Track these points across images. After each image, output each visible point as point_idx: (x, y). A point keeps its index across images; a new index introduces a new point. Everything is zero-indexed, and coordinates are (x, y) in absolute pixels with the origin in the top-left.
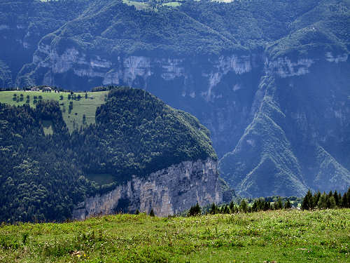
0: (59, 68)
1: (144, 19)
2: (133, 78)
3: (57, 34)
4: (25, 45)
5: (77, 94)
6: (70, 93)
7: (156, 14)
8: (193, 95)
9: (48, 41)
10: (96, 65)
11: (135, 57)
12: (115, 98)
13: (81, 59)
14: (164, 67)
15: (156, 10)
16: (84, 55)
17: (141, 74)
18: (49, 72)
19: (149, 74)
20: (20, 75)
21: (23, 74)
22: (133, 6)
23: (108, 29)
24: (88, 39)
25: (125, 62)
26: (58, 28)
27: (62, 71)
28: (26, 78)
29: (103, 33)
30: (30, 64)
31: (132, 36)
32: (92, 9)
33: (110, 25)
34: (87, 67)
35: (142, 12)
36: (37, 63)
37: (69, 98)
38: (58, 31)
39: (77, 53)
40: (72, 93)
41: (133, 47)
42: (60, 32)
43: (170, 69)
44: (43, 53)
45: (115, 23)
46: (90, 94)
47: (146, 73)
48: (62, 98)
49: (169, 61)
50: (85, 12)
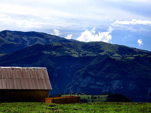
0: (83, 85)
1: (119, 64)
2: (115, 89)
3: (83, 71)
4: (69, 75)
5: (95, 96)
6: (92, 96)
7: (124, 62)
8: (141, 97)
9: (79, 74)
10: (99, 84)
11: (115, 80)
12: (111, 98)
13: (93, 81)
14: (128, 84)
15: (124, 60)
16: (94, 80)
17: (118, 88)
18: (79, 86)
19: (122, 87)
20: (67, 88)
21: (68, 87)
22: (114, 59)
23: (104, 69)
24: (95, 73)
25: (111, 82)
26: (83, 68)
27: (84, 86)
28: (69, 89)
29: (102, 70)
30: (71, 83)
31: (114, 71)
32: (96, 60)
33: (105, 67)
34: (95, 85)
35: (118, 61)
36: (74, 83)
37: (92, 98)
38: (83, 69)
39: (91, 78)
40: (93, 96)
41: (115, 76)
42: (84, 69)
43: (131, 85)
44: (76, 78)
45: (107, 66)
46: (101, 96)
47: (120, 87)
48: (89, 98)
49: (130, 82)
50: (94, 61)
